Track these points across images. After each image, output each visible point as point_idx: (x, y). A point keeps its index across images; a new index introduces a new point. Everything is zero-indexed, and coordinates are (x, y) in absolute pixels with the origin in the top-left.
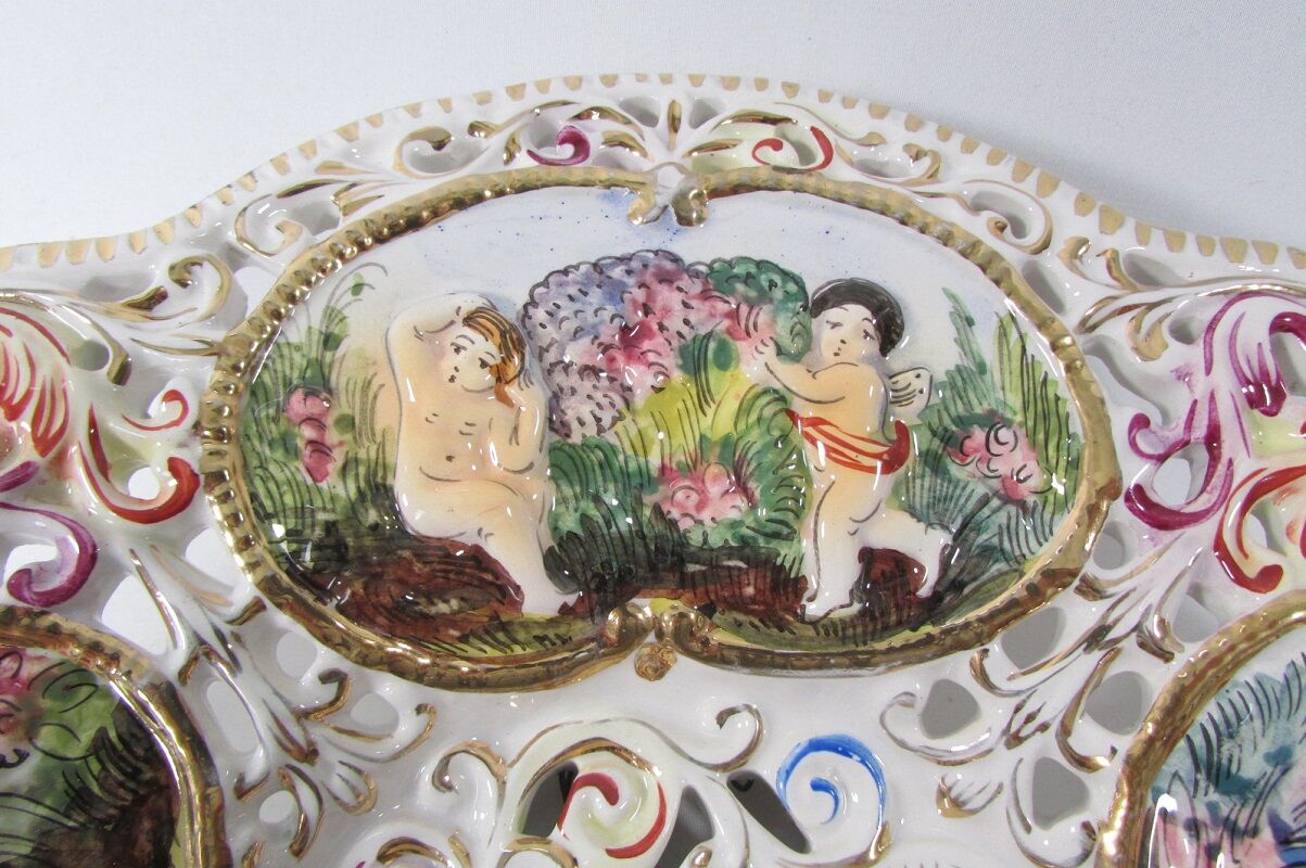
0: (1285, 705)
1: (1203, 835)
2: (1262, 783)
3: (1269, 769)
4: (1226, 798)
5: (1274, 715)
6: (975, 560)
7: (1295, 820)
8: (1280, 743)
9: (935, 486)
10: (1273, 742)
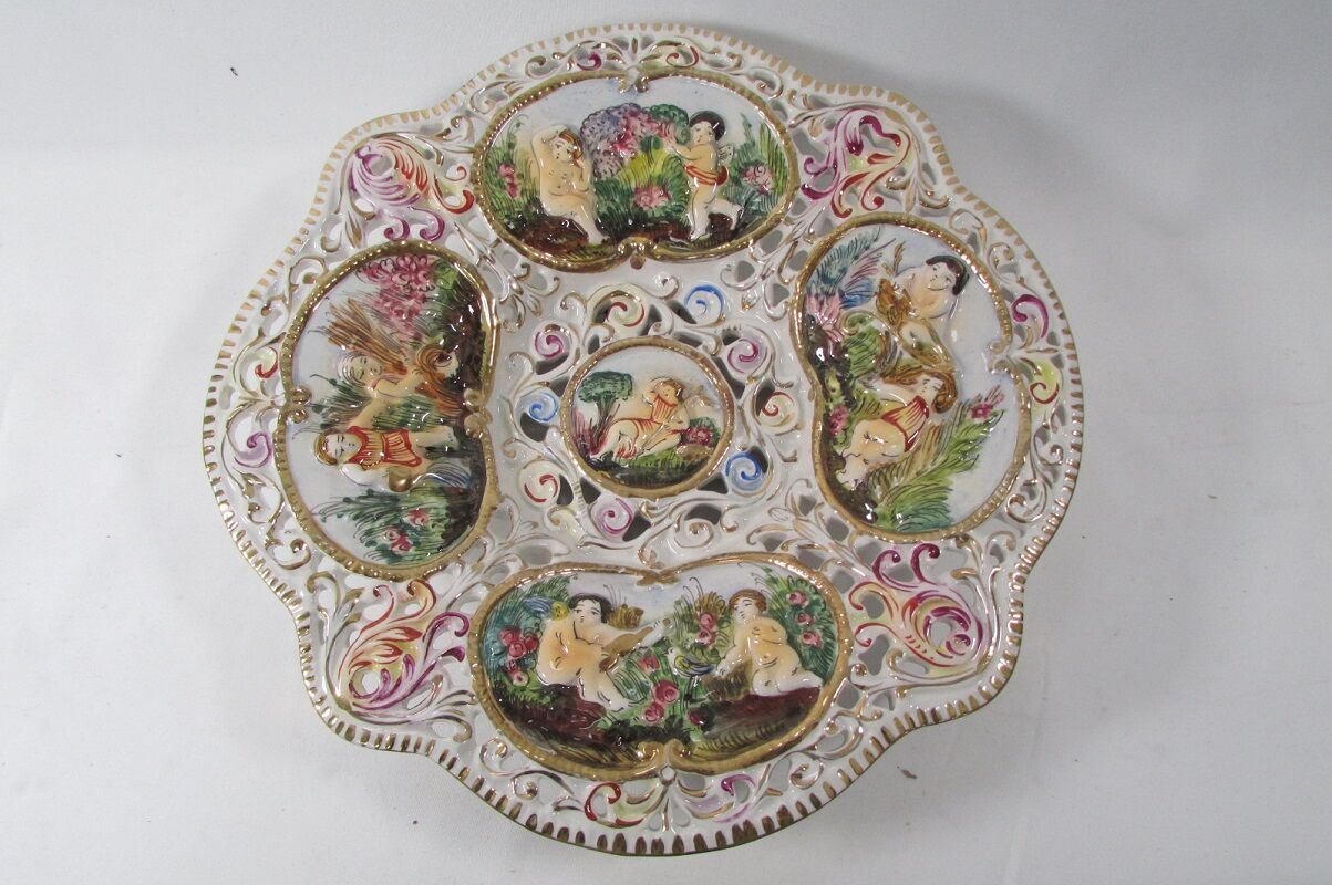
0: (847, 254)
1: (819, 298)
2: (837, 278)
3: (839, 274)
4: (826, 285)
5: (843, 257)
6: (750, 215)
7: (846, 289)
8: (844, 266)
9: (736, 189)
10: (841, 266)
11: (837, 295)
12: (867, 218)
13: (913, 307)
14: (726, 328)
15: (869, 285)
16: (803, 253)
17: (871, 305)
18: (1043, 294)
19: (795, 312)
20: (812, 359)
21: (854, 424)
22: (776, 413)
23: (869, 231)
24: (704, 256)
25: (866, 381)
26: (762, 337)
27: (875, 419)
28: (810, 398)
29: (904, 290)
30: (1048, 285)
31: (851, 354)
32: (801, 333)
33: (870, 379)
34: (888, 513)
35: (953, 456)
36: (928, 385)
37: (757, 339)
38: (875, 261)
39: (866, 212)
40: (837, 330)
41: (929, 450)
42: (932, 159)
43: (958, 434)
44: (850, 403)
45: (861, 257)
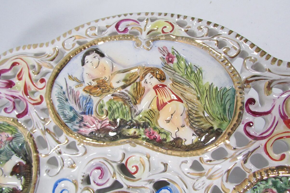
0: (63, 104)
1: (82, 126)
2: (74, 113)
3: (72, 111)
4: (76, 120)
5: (64, 107)
6: (22, 150)
7: (82, 110)
8: (69, 108)
9: (3, 155)
10: (68, 109)
11: (83, 116)
12: (48, 88)
13: (104, 78)
14: (81, 182)
15: (84, 98)
16: (55, 128)
17: (95, 100)
18: (117, 19)
19: (85, 141)
20: (114, 139)
21: (158, 127)
22: (137, 167)
23: (55, 90)
24: (35, 184)
25: (136, 113)
26: (92, 162)
27: (159, 114)
28: (135, 146)
29: (93, 80)
30: (114, 17)
31: (118, 117)
32: (98, 141)
33: (135, 111)
34: (219, 122)
35: (192, 78)
36: (148, 81)
37: (92, 166)
38: (72, 91)
39: (45, 89)
40: (103, 121)
41: (185, 90)
42: (33, 51)
43: (180, 73)
44: (145, 126)
45: (67, 98)
